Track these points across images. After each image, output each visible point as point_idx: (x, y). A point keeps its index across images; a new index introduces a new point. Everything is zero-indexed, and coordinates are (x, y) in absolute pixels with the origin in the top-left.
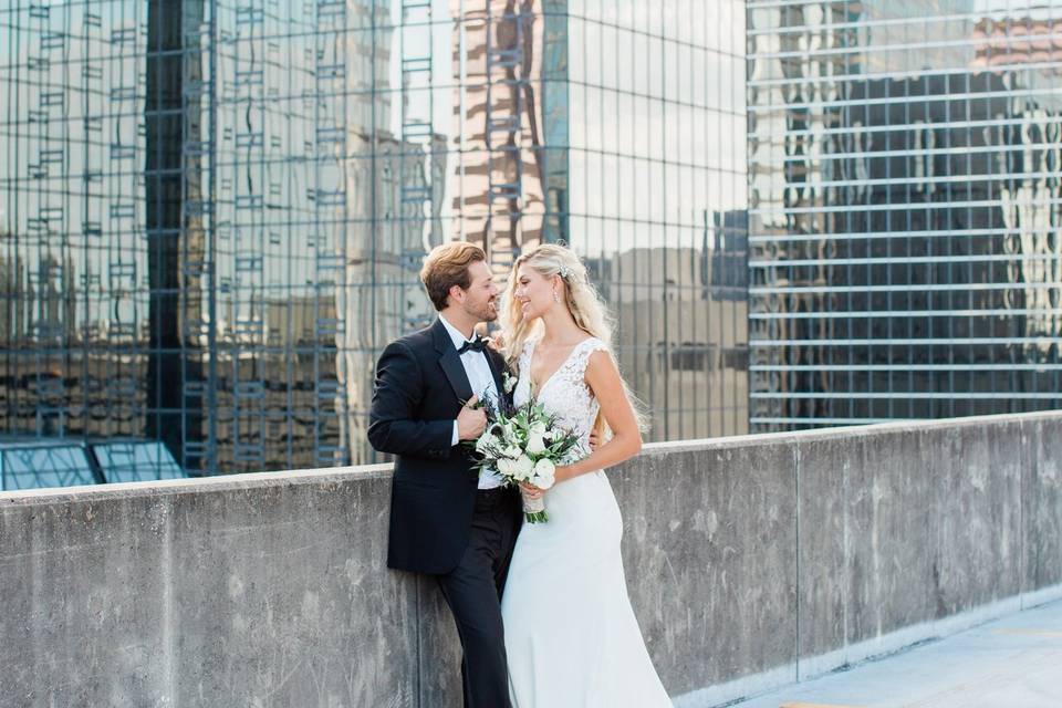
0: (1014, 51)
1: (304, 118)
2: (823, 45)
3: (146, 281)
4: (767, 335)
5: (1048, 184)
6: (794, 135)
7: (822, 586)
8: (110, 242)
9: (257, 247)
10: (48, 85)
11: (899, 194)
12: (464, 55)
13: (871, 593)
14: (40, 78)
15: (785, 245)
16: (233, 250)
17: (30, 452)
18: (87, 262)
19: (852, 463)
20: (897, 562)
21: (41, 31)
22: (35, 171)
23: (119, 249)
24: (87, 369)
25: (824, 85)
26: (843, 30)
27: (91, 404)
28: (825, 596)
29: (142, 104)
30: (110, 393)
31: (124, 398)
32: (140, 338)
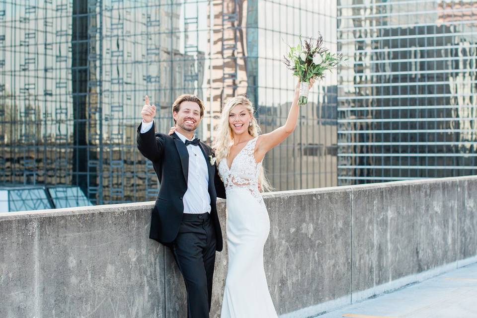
0: (455, 16)
1: (141, 44)
2: (371, 13)
3: (72, 116)
4: (346, 141)
5: (470, 75)
6: (358, 52)
7: (363, 258)
8: (56, 99)
9: (121, 101)
10: (29, 29)
11: (404, 79)
12: (212, 17)
13: (386, 262)
14: (25, 26)
15: (354, 101)
16: (110, 102)
17: (21, 191)
18: (46, 107)
19: (378, 200)
20: (399, 247)
21: (25, 6)
22: (23, 67)
23: (60, 102)
24: (46, 155)
25: (371, 31)
26: (380, 6)
27: (48, 170)
28: (365, 263)
29: (70, 38)
30: (56, 165)
31: (62, 168)
32: (69, 141)
